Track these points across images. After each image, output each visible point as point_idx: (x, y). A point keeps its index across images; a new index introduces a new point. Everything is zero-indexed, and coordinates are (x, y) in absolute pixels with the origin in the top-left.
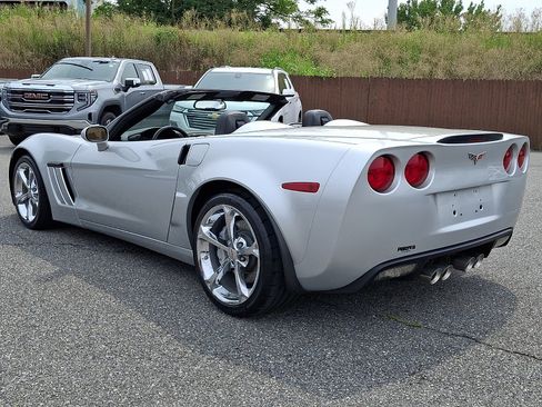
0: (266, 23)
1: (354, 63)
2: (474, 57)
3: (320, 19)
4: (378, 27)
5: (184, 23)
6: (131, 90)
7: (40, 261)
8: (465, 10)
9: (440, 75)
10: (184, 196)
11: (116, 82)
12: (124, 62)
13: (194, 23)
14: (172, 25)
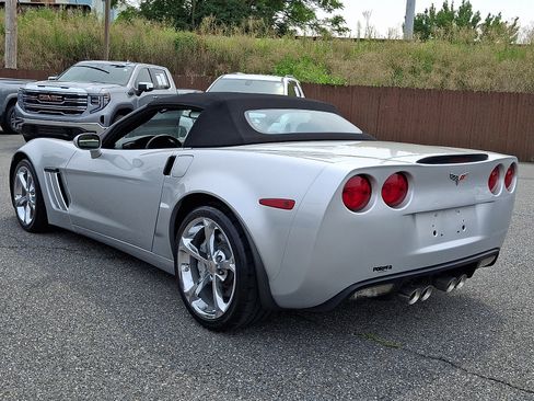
0: (282, 30)
1: (366, 72)
2: (486, 69)
3: (336, 28)
4: (393, 37)
5: (202, 29)
6: (144, 94)
7: (30, 265)
8: (483, 21)
9: (452, 85)
10: (167, 206)
11: (129, 86)
12: (139, 66)
13: (212, 29)
14: (191, 30)
